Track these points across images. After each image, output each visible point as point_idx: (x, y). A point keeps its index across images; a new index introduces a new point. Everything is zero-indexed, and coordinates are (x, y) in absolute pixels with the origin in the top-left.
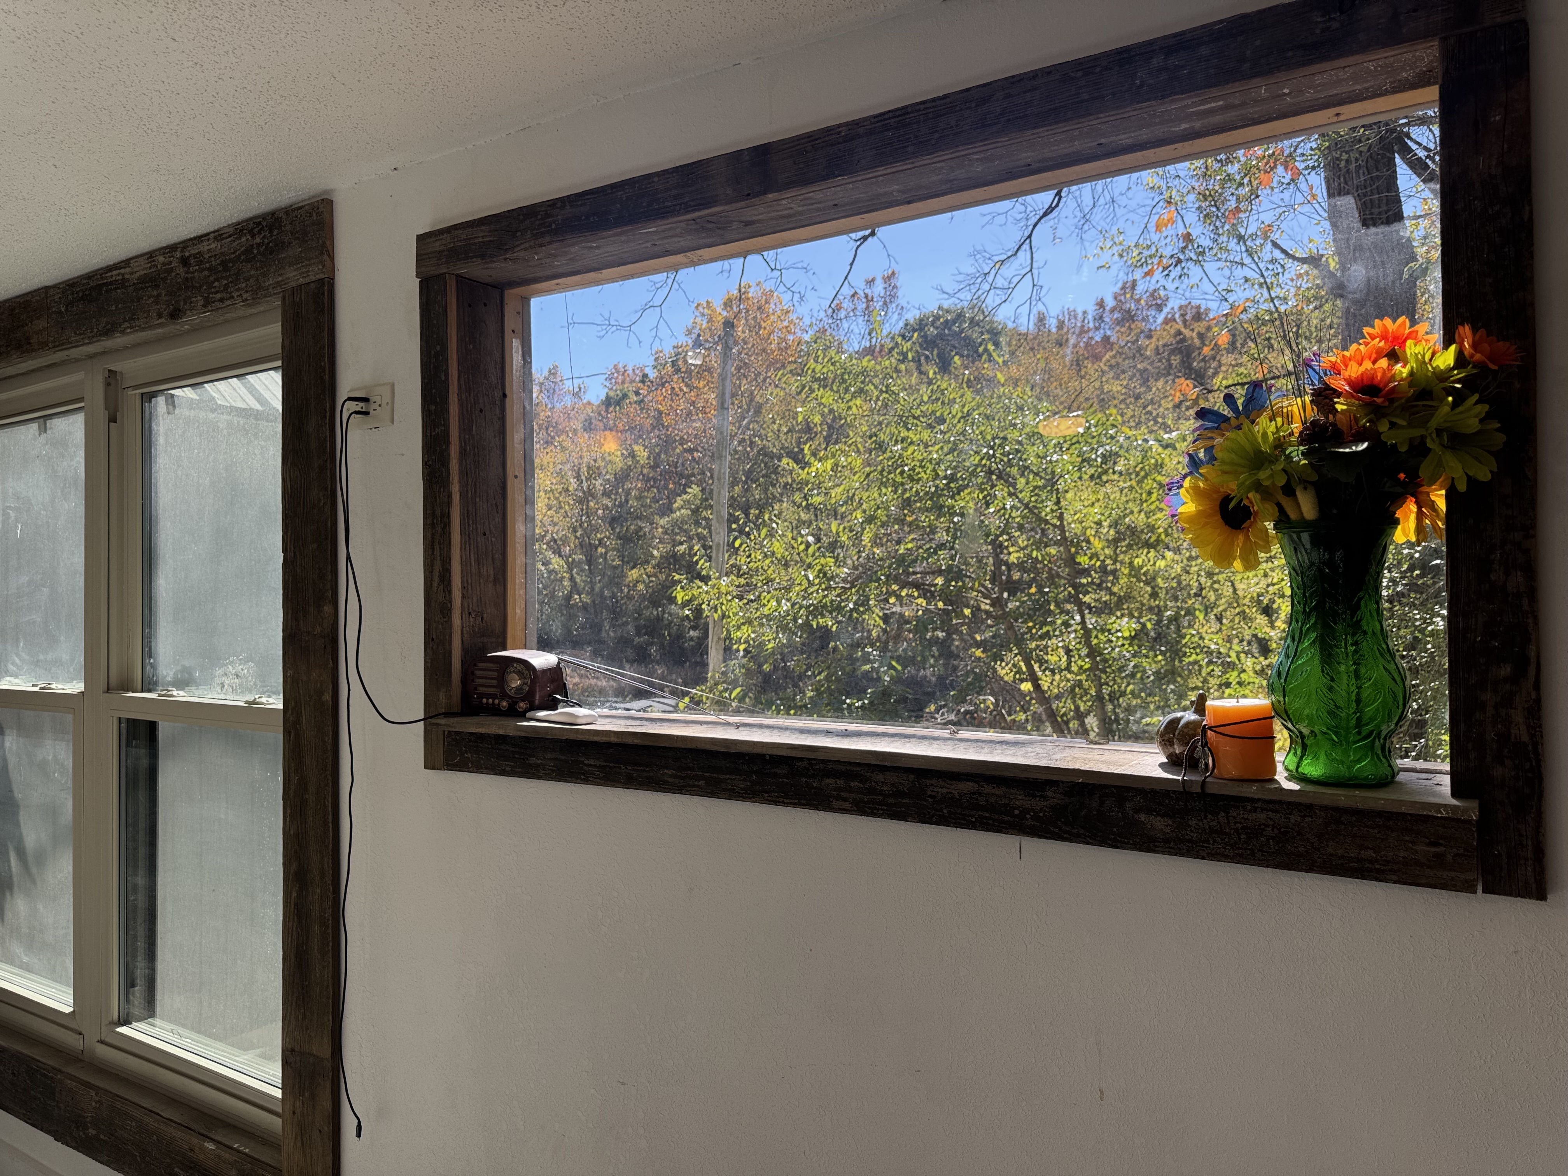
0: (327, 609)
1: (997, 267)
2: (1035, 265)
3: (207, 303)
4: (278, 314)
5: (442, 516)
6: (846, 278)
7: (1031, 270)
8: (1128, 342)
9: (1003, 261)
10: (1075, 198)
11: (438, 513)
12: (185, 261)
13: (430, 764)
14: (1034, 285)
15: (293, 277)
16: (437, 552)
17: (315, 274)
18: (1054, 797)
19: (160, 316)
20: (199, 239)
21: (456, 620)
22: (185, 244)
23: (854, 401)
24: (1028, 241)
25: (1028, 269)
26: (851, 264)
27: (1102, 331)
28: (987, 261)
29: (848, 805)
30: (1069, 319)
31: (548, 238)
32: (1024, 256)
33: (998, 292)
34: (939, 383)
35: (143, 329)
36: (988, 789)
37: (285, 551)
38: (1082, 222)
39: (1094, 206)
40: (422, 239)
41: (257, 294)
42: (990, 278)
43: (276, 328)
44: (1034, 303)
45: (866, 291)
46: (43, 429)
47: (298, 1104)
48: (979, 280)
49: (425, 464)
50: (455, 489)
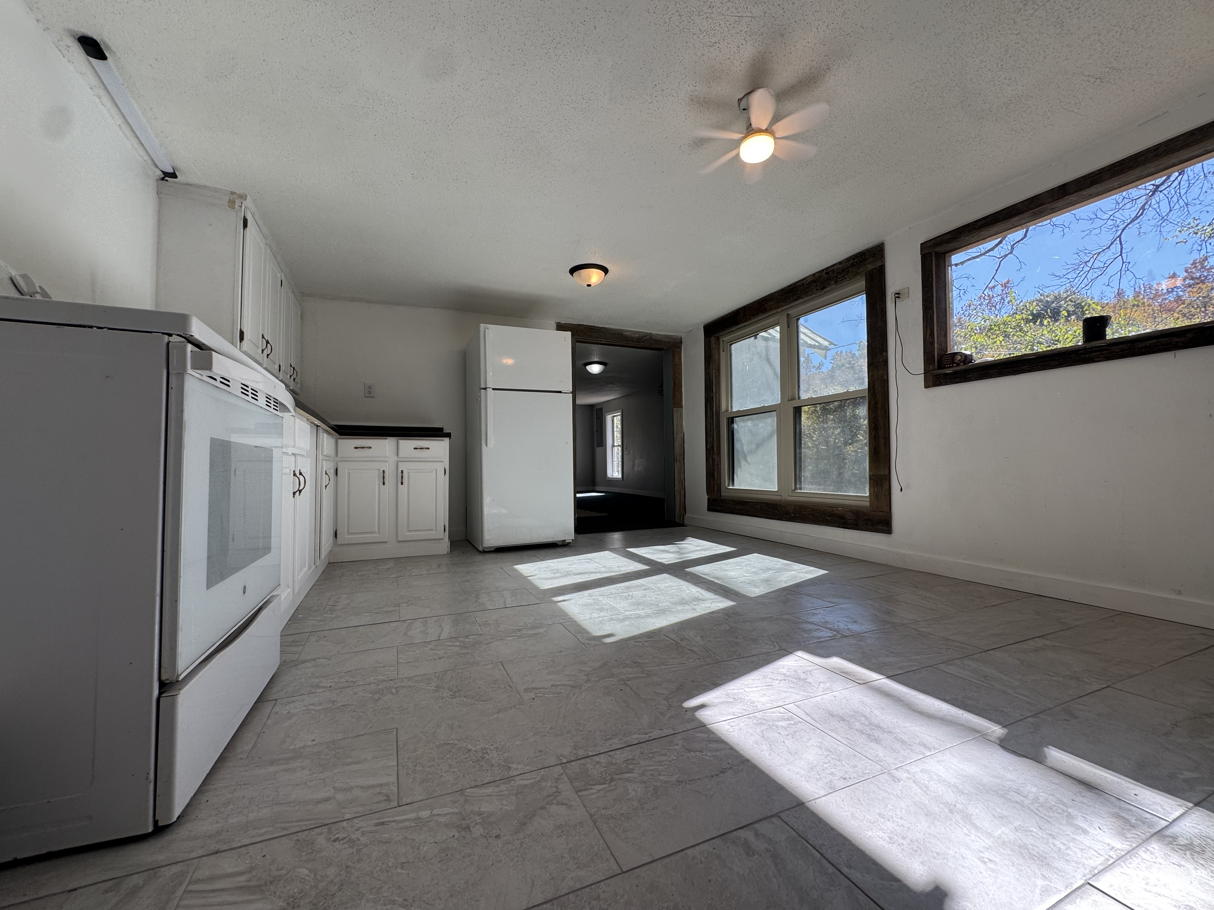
0: (885, 353)
1: (1095, 257)
2: (1124, 251)
3: (836, 282)
4: (864, 278)
5: (931, 317)
6: (993, 278)
7: (1121, 255)
8: (1200, 296)
9: (1099, 253)
10: (1155, 209)
11: (929, 317)
12: (827, 273)
13: (927, 386)
14: (1123, 263)
15: (870, 267)
16: (928, 328)
17: (879, 264)
18: (1189, 335)
19: (817, 290)
20: (833, 266)
21: (936, 345)
22: (827, 268)
23: (998, 338)
24: (1118, 239)
25: (1119, 254)
26: (997, 271)
27: (1175, 293)
28: (1088, 255)
29: (1102, 359)
30: (1145, 290)
31: (974, 231)
32: (1116, 247)
33: (1095, 270)
34: (1051, 327)
35: (810, 295)
36: (1161, 340)
37: (868, 342)
38: (1161, 222)
39: (1170, 211)
40: (921, 244)
41: (857, 274)
42: (1090, 264)
43: (864, 282)
44: (1123, 272)
45: (989, 293)
46: (756, 338)
47: (876, 489)
48: (1082, 266)
49: (923, 305)
50: (935, 309)
